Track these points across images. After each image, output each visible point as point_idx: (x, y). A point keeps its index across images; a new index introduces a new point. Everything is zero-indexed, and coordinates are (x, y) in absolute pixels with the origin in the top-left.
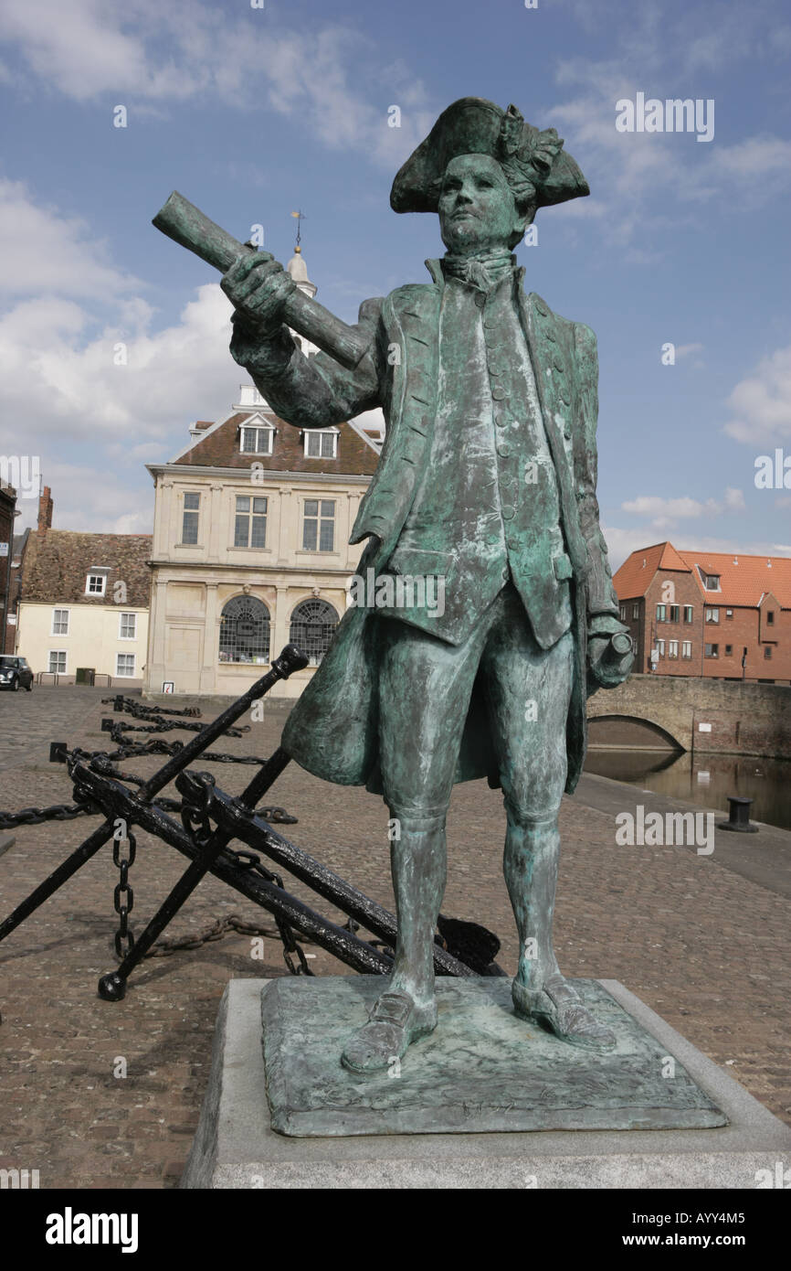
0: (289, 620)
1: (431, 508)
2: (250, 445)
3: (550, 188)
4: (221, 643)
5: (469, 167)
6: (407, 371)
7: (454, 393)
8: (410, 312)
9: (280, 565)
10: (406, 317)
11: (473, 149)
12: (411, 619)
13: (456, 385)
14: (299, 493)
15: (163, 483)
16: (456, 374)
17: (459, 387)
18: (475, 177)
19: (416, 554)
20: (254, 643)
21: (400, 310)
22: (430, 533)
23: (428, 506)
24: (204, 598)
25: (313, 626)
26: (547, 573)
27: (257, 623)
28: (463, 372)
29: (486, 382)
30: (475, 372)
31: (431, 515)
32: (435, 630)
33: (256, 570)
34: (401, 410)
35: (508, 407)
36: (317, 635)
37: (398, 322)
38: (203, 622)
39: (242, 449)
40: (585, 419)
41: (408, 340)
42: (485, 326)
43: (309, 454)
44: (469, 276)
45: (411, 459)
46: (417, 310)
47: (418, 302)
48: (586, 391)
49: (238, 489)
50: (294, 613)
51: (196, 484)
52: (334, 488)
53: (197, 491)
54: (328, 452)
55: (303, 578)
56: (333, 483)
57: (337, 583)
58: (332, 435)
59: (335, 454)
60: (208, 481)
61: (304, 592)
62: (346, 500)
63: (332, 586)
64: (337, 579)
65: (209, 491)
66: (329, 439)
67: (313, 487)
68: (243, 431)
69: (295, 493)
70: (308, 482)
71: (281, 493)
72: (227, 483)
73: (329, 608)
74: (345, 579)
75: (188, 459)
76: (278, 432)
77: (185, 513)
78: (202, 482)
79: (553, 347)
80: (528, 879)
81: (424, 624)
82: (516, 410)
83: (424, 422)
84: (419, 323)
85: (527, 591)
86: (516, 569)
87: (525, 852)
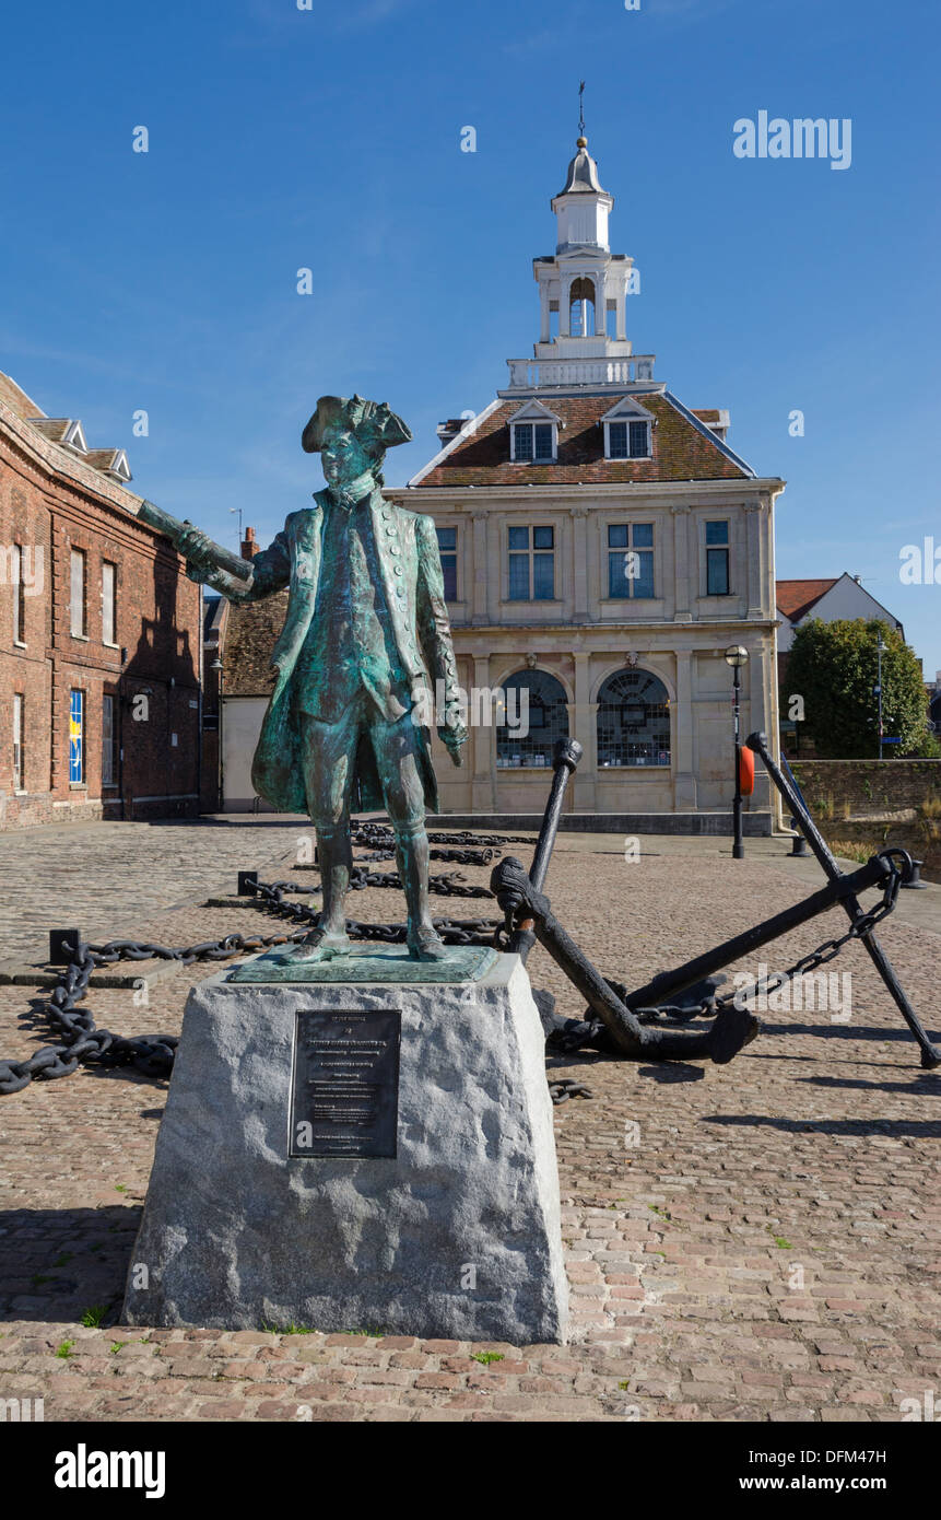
0: (594, 702)
2: (524, 449)
3: (385, 440)
4: (499, 741)
5: (333, 436)
8: (302, 529)
9: (577, 622)
11: (332, 425)
12: (307, 711)
13: (330, 571)
14: (598, 514)
17: (332, 572)
20: (546, 737)
21: (298, 527)
22: (316, 660)
23: (314, 646)
25: (630, 708)
27: (548, 708)
29: (346, 568)
30: (340, 562)
31: (316, 650)
32: (321, 716)
33: (543, 631)
34: (295, 590)
35: (358, 583)
36: (637, 723)
39: (513, 457)
40: (426, 577)
41: (300, 548)
42: (348, 533)
43: (613, 455)
44: (340, 501)
46: (306, 529)
47: (307, 524)
48: (426, 560)
49: (511, 515)
50: (600, 690)
51: (450, 513)
52: (649, 503)
53: (451, 524)
54: (639, 450)
55: (611, 639)
56: (649, 497)
57: (662, 643)
58: (645, 424)
59: (651, 452)
60: (466, 508)
61: (615, 659)
62: (669, 519)
63: (654, 647)
64: (662, 638)
65: (469, 522)
66: (639, 429)
67: (620, 505)
68: (513, 430)
69: (593, 515)
70: (612, 498)
71: (572, 517)
72: (493, 507)
73: (652, 681)
74: (674, 636)
75: (436, 477)
76: (564, 426)
78: (458, 510)
79: (392, 540)
80: (406, 867)
81: (314, 714)
82: (363, 585)
83: (308, 597)
84: (308, 537)
85: (373, 690)
86: (365, 678)
87: (402, 849)
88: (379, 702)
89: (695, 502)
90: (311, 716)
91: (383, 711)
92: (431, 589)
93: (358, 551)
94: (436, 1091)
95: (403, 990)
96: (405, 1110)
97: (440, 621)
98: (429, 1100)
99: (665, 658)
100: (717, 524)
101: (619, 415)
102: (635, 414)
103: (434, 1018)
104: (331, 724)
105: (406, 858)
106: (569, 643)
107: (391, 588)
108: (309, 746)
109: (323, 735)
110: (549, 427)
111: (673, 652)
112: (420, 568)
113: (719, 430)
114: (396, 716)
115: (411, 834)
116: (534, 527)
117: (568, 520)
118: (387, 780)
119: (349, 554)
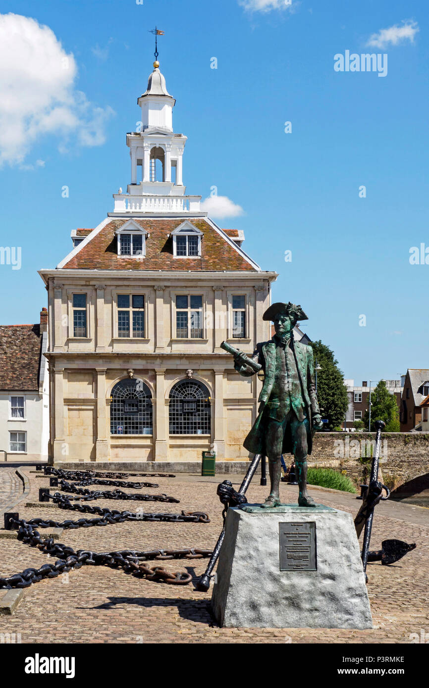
0: (167, 397)
2: (126, 248)
4: (112, 419)
5: (280, 317)
6: (268, 364)
9: (157, 352)
10: (268, 352)
11: (281, 313)
12: (271, 417)
14: (170, 289)
15: (54, 285)
16: (279, 364)
17: (280, 367)
18: (282, 319)
19: (271, 404)
20: (139, 418)
21: (266, 350)
22: (275, 399)
24: (94, 381)
25: (188, 402)
26: (300, 407)
27: (140, 401)
29: (286, 366)
30: (283, 363)
32: (275, 419)
33: (138, 356)
35: (291, 371)
36: (192, 409)
38: (95, 402)
39: (119, 253)
41: (269, 357)
42: (285, 352)
43: (178, 254)
45: (270, 384)
46: (269, 349)
48: (310, 362)
49: (118, 288)
50: (171, 392)
51: (82, 285)
52: (200, 284)
53: (83, 292)
54: (194, 252)
55: (178, 362)
56: (200, 280)
57: (207, 365)
58: (197, 236)
59: (200, 254)
60: (92, 283)
61: (179, 373)
62: (211, 293)
63: (203, 367)
64: (208, 362)
65: (94, 291)
66: (194, 240)
67: (183, 284)
68: (119, 237)
69: (168, 289)
70: (178, 280)
71: (155, 290)
72: (108, 283)
73: (201, 386)
74: (214, 361)
75: (73, 263)
76: (149, 235)
77: (74, 311)
78: (88, 284)
79: (301, 355)
80: (300, 474)
83: (272, 376)
84: (271, 353)
85: (296, 410)
86: (293, 405)
87: (299, 467)
88: (297, 414)
89: (226, 284)
90: (272, 419)
91: (298, 418)
93: (289, 359)
94: (329, 548)
95: (316, 515)
96: (320, 555)
98: (328, 552)
99: (209, 373)
100: (239, 297)
101: (182, 231)
102: (192, 231)
103: (327, 524)
104: (279, 422)
105: (300, 471)
106: (154, 363)
107: (302, 373)
109: (275, 426)
110: (140, 236)
111: (213, 370)
112: (308, 365)
113: (238, 243)
114: (302, 419)
115: (303, 462)
116: (133, 295)
117: (153, 292)
118: (296, 442)
119: (286, 360)
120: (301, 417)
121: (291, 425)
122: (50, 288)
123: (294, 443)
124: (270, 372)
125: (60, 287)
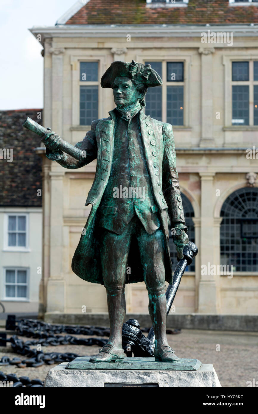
0: (217, 214)
1: (110, 193)
3: (149, 84)
5: (120, 81)
6: (102, 151)
7: (118, 156)
8: (103, 131)
9: (203, 146)
10: (102, 133)
11: (122, 76)
12: (106, 227)
13: (118, 153)
14: (223, 52)
15: (52, 49)
16: (118, 150)
17: (119, 154)
18: (122, 85)
19: (106, 208)
21: (101, 130)
22: (110, 201)
23: (109, 193)
25: (249, 222)
26: (147, 212)
28: (121, 149)
29: (127, 152)
30: (124, 149)
31: (110, 195)
32: (113, 231)
34: (100, 164)
35: (134, 160)
36: (255, 234)
37: (99, 134)
40: (168, 157)
41: (103, 140)
42: (128, 133)
43: (237, 1)
44: (123, 116)
45: (103, 179)
46: (105, 130)
47: (105, 127)
48: (168, 148)
49: (146, 53)
50: (224, 206)
51: (93, 49)
53: (94, 58)
55: (233, 161)
60: (107, 45)
61: (236, 179)
65: (110, 57)
67: (242, 44)
69: (220, 52)
70: (236, 39)
71: (200, 54)
75: (82, 17)
77: (81, 86)
78: (101, 46)
79: (151, 137)
80: (155, 312)
81: (109, 229)
82: (137, 161)
83: (107, 167)
84: (106, 134)
85: (141, 218)
86: (137, 211)
87: (153, 303)
88: (144, 223)
90: (108, 231)
91: (146, 228)
92: (170, 163)
93: (133, 143)
95: (160, 373)
97: (174, 180)
104: (118, 235)
105: (155, 307)
106: (197, 163)
107: (151, 163)
108: (105, 246)
109: (114, 241)
112: (165, 152)
114: (152, 231)
115: (158, 294)
116: (168, 63)
117: (196, 57)
118: (146, 265)
119: (128, 145)
120: (149, 227)
121: (138, 239)
122: (46, 54)
123: (143, 266)
124: (103, 162)
125: (61, 53)
